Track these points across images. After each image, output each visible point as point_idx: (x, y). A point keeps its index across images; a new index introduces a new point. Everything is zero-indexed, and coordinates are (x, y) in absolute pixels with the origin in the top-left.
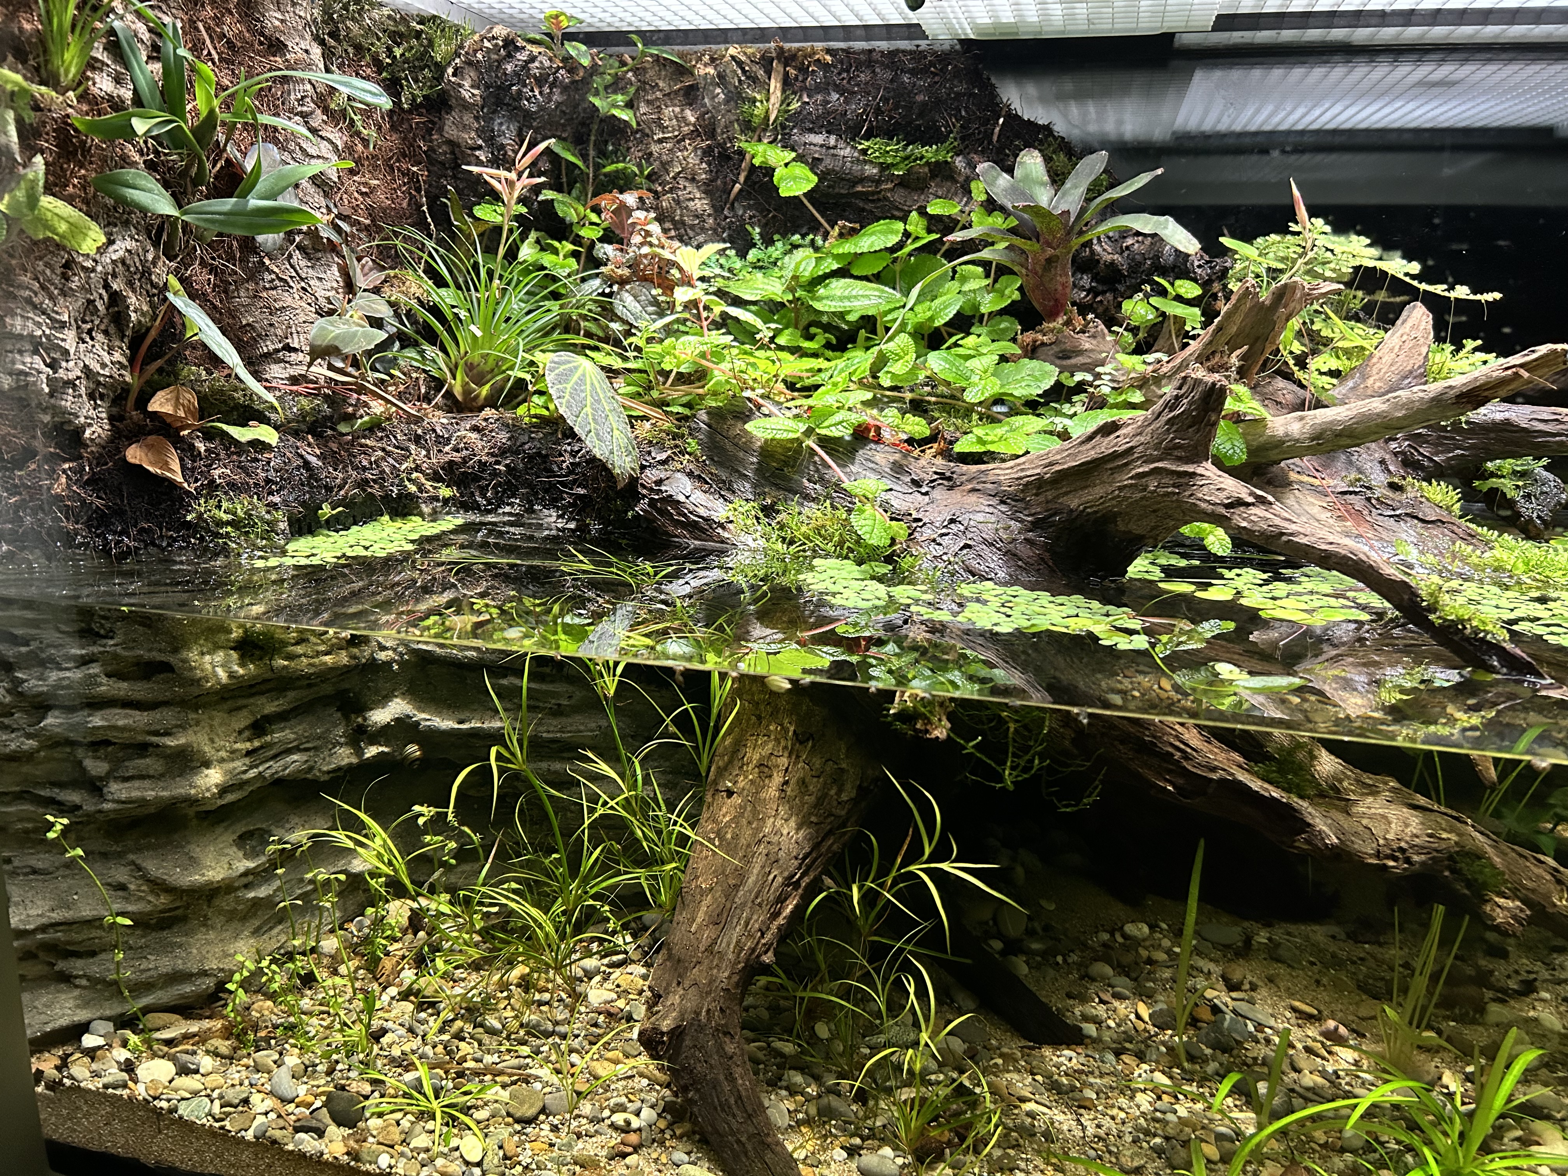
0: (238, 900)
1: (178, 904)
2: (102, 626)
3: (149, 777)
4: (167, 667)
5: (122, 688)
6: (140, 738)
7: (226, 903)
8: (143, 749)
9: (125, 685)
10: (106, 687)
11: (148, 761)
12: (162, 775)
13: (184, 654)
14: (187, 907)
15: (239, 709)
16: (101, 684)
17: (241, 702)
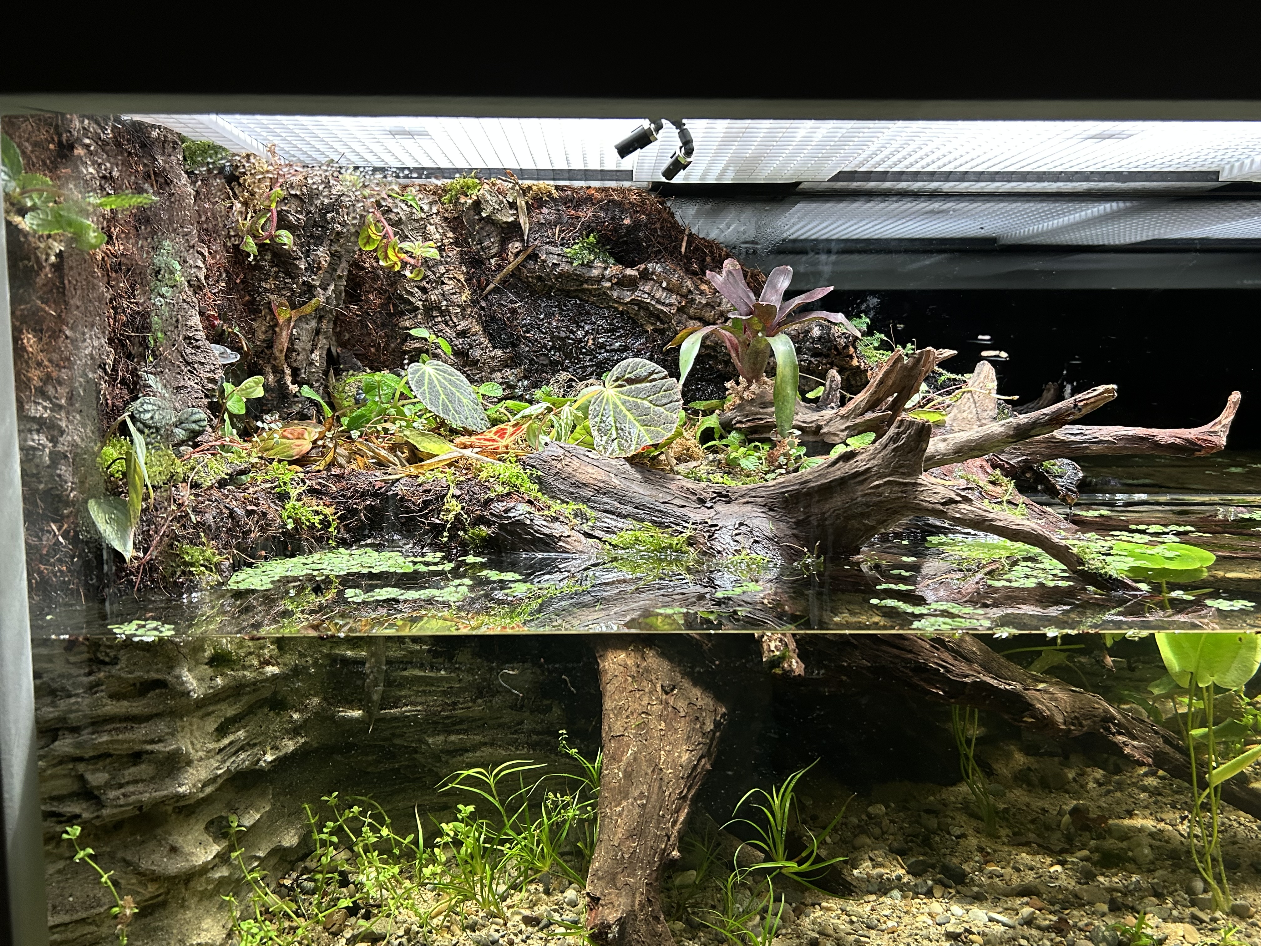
0: (209, 881)
1: (161, 891)
2: (107, 655)
3: (143, 781)
4: (160, 684)
5: (123, 707)
6: (137, 748)
7: (200, 885)
8: (137, 757)
9: (125, 703)
10: (111, 707)
11: (143, 766)
12: (153, 778)
13: (177, 671)
14: (167, 893)
15: (209, 714)
16: (106, 705)
17: (211, 708)
